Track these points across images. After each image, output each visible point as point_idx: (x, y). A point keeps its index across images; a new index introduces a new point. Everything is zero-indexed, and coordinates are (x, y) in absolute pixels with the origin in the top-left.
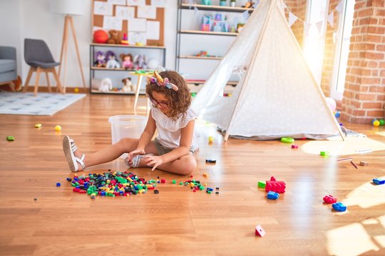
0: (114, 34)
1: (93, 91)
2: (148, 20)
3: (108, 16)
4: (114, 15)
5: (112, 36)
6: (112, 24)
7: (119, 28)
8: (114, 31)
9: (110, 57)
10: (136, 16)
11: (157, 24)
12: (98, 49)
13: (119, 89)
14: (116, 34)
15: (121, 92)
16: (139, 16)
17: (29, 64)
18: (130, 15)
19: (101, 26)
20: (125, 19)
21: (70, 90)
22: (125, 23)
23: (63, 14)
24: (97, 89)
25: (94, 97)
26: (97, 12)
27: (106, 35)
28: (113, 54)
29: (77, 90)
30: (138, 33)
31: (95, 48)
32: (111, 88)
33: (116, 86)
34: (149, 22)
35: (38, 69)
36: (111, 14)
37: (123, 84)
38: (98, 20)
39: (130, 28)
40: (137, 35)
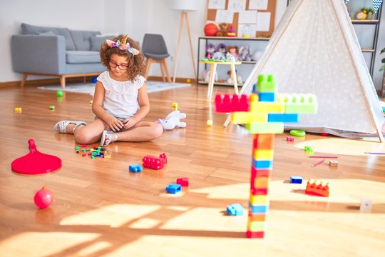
0: (223, 27)
1: (200, 82)
2: (259, 11)
3: (220, 9)
4: (226, 8)
5: (222, 28)
6: (223, 18)
7: (230, 21)
8: (225, 24)
9: (220, 50)
10: (247, 8)
11: (268, 15)
12: (210, 42)
13: (223, 81)
14: (226, 27)
15: (225, 84)
16: (250, 8)
17: (146, 56)
18: (241, 7)
19: (214, 20)
20: (236, 11)
21: (179, 80)
22: (236, 15)
23: (180, 10)
24: (204, 80)
25: (200, 88)
26: (211, 7)
27: (217, 28)
28: (222, 46)
29: (188, 81)
30: (248, 25)
31: (209, 41)
32: (217, 80)
33: (221, 79)
34: (259, 13)
35: (150, 60)
36: (224, 8)
37: (228, 76)
38: (212, 14)
39: (240, 21)
40: (247, 27)
